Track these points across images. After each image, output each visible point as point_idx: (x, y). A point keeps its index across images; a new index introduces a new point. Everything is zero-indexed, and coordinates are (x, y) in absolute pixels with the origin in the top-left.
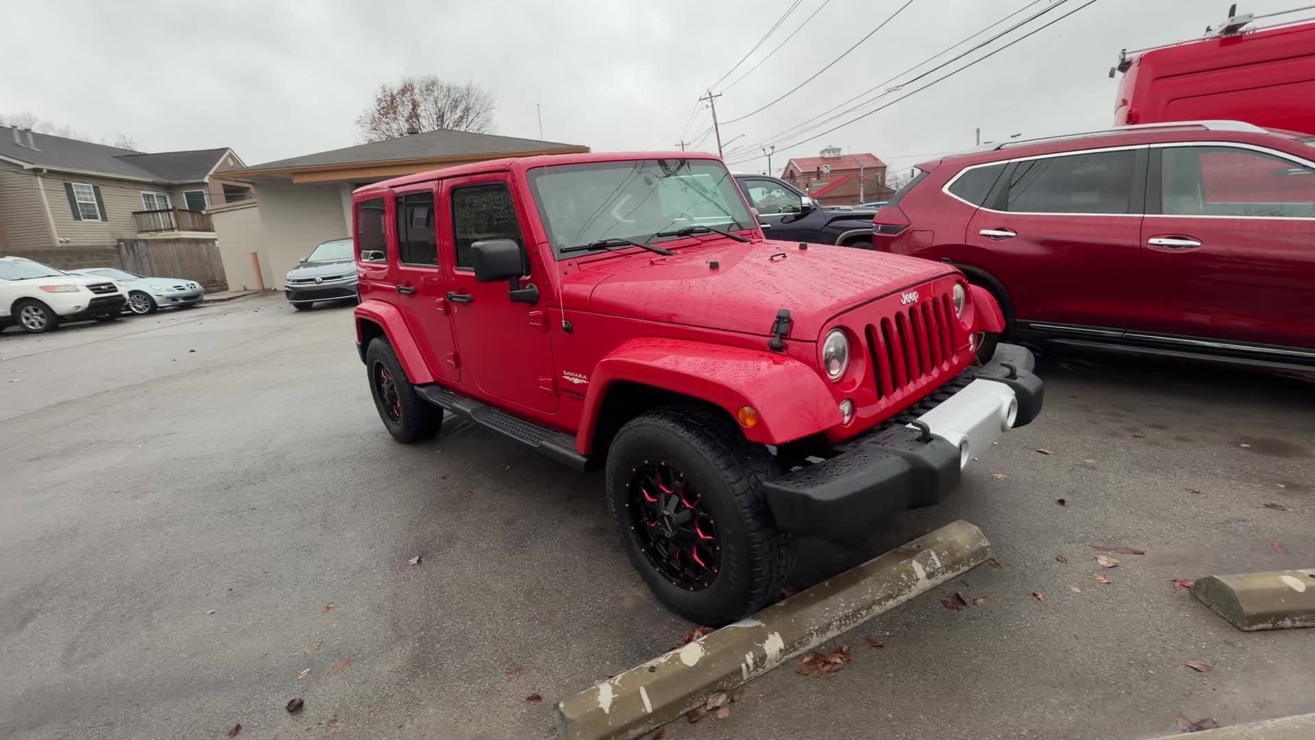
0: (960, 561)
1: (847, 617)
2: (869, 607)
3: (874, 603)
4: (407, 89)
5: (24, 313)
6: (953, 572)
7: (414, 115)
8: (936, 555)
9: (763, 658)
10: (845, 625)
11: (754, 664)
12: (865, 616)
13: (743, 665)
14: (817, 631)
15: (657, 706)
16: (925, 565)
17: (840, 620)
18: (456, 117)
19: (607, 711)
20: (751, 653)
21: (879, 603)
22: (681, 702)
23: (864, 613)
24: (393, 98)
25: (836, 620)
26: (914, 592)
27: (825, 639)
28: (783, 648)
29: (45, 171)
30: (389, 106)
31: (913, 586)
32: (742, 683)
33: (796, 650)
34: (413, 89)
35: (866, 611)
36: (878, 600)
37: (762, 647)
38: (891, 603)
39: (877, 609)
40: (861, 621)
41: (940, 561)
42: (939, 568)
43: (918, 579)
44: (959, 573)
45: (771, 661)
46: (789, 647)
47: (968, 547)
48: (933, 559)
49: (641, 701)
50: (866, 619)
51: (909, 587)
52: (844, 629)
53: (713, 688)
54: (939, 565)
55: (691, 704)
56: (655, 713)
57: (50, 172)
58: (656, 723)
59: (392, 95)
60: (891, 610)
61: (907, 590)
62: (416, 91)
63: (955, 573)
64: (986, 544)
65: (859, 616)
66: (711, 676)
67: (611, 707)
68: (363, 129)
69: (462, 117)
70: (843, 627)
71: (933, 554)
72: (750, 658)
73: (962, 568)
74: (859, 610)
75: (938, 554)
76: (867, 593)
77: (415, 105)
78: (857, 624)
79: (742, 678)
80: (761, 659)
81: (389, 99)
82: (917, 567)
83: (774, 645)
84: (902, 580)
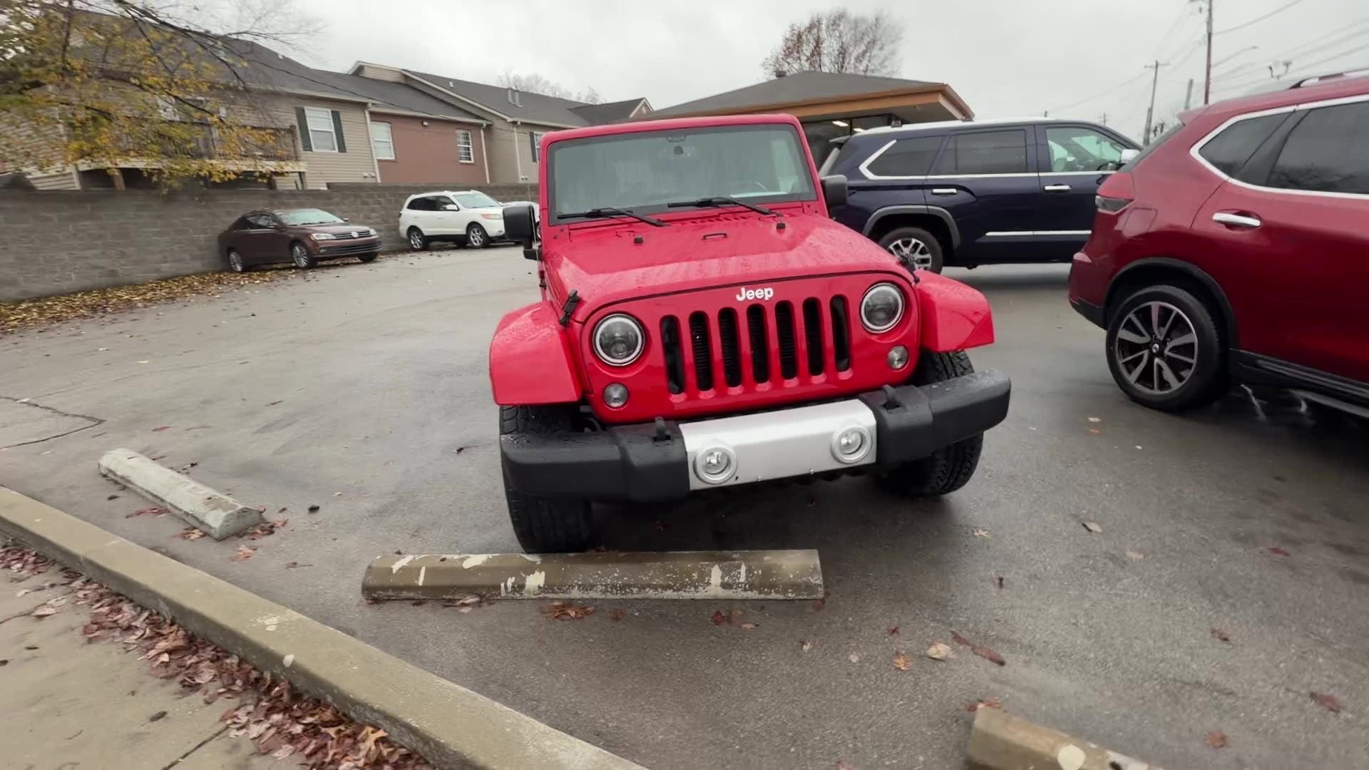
0: (772, 586)
1: (614, 586)
2: (642, 588)
3: (649, 586)
4: (814, 25)
5: (472, 234)
6: (760, 593)
7: (817, 51)
8: (746, 571)
9: (522, 587)
10: (612, 592)
11: (512, 587)
12: (635, 594)
13: (502, 585)
14: (579, 586)
15: (429, 584)
16: (726, 572)
17: (606, 586)
18: (860, 51)
19: (394, 571)
20: (514, 578)
21: (655, 588)
22: (446, 589)
23: (635, 590)
24: (799, 36)
25: (602, 585)
26: (701, 594)
27: (585, 596)
28: (542, 585)
29: (519, 123)
30: (794, 45)
31: (701, 588)
32: (499, 597)
33: (554, 592)
34: (820, 24)
35: (637, 589)
36: (656, 585)
37: (525, 578)
38: (669, 594)
39: (651, 593)
40: (630, 596)
41: (747, 577)
42: (741, 583)
43: (709, 584)
44: (768, 597)
45: (528, 592)
46: (548, 587)
47: (791, 576)
48: (739, 573)
49: (419, 574)
50: (636, 596)
51: (696, 587)
52: (609, 596)
53: (471, 590)
54: (742, 579)
55: (453, 594)
56: (424, 588)
57: (522, 123)
58: (422, 594)
59: (799, 32)
60: (667, 600)
61: (693, 589)
62: (823, 27)
63: (762, 596)
64: (818, 582)
65: (628, 590)
66: (473, 581)
67: (397, 572)
68: (766, 71)
69: (864, 52)
70: (609, 594)
71: (743, 569)
72: (510, 581)
73: (773, 594)
74: (630, 586)
75: (749, 571)
76: (645, 575)
77: (818, 42)
78: (624, 597)
79: (500, 594)
80: (520, 587)
81: (795, 38)
82: (716, 575)
83: (536, 580)
84: (690, 577)
